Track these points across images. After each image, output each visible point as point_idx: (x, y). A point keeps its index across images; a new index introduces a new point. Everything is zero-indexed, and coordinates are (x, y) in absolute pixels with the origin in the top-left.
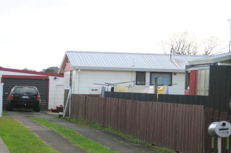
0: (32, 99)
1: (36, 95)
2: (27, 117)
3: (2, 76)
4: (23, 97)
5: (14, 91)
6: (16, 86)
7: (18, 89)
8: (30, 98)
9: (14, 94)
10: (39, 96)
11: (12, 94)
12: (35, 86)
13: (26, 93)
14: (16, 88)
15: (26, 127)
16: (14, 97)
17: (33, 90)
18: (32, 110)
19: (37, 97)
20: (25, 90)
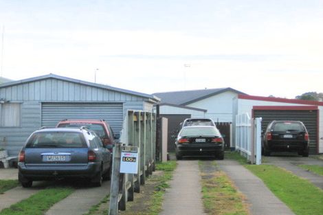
0: (297, 138)
1: (303, 133)
2: (294, 164)
3: (254, 107)
4: (285, 136)
5: (272, 128)
6: (274, 121)
7: (277, 125)
8: (295, 137)
9: (272, 133)
10: (307, 135)
11: (269, 133)
12: (301, 120)
13: (289, 130)
14: (275, 124)
15: (301, 178)
16: (273, 137)
17: (299, 126)
18: (297, 154)
19: (304, 136)
20: (287, 127)
